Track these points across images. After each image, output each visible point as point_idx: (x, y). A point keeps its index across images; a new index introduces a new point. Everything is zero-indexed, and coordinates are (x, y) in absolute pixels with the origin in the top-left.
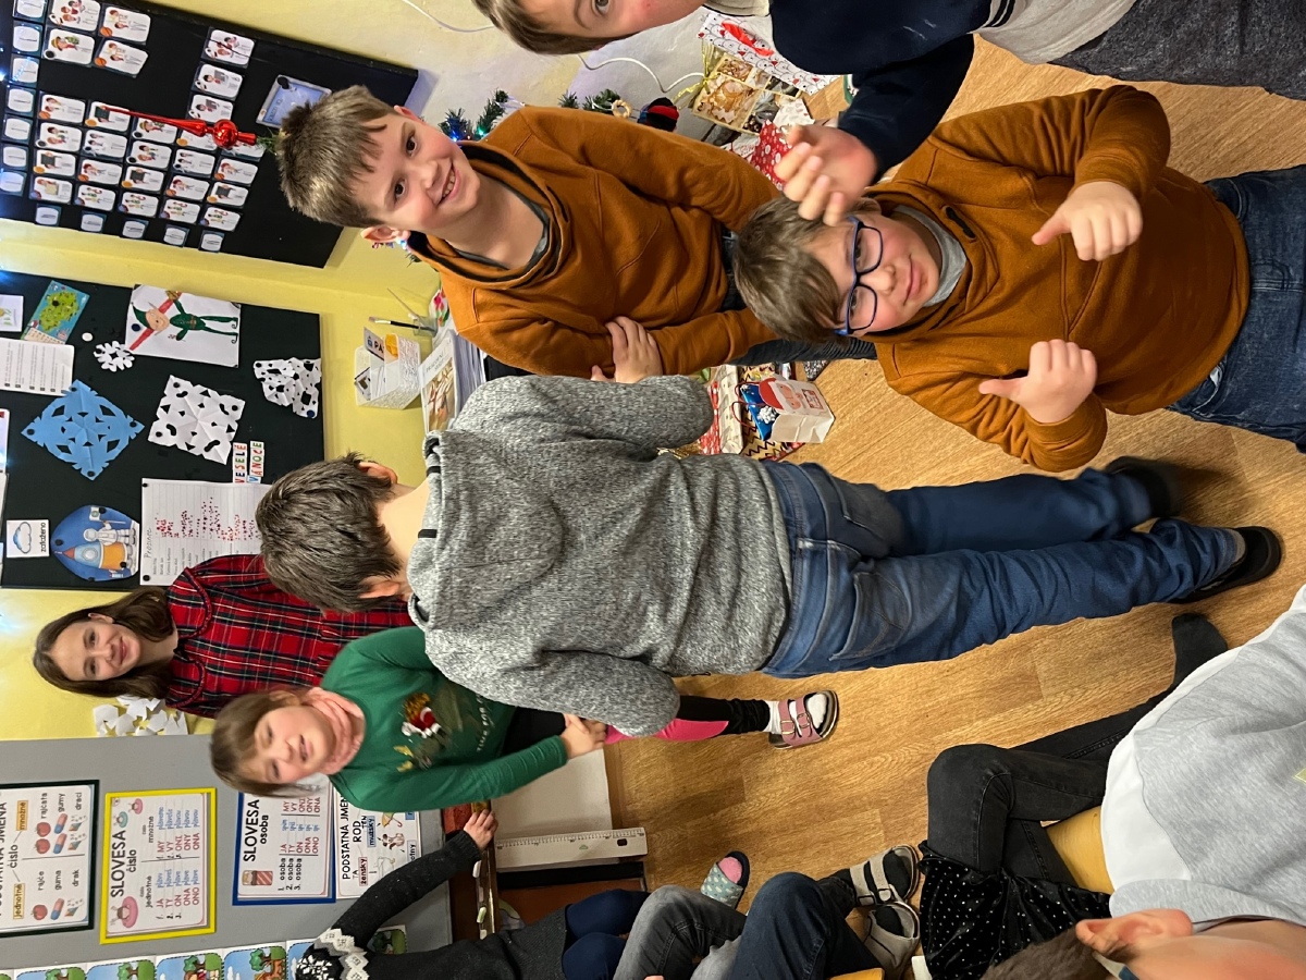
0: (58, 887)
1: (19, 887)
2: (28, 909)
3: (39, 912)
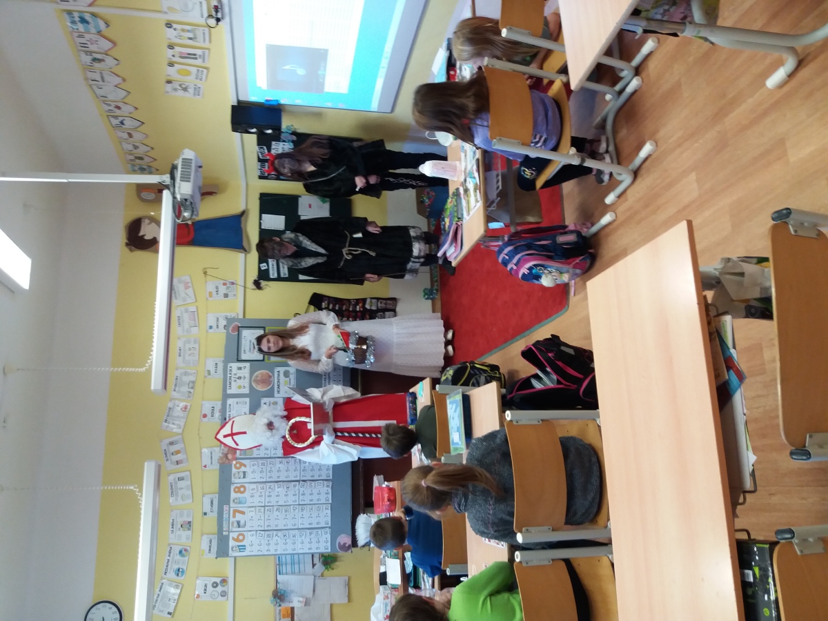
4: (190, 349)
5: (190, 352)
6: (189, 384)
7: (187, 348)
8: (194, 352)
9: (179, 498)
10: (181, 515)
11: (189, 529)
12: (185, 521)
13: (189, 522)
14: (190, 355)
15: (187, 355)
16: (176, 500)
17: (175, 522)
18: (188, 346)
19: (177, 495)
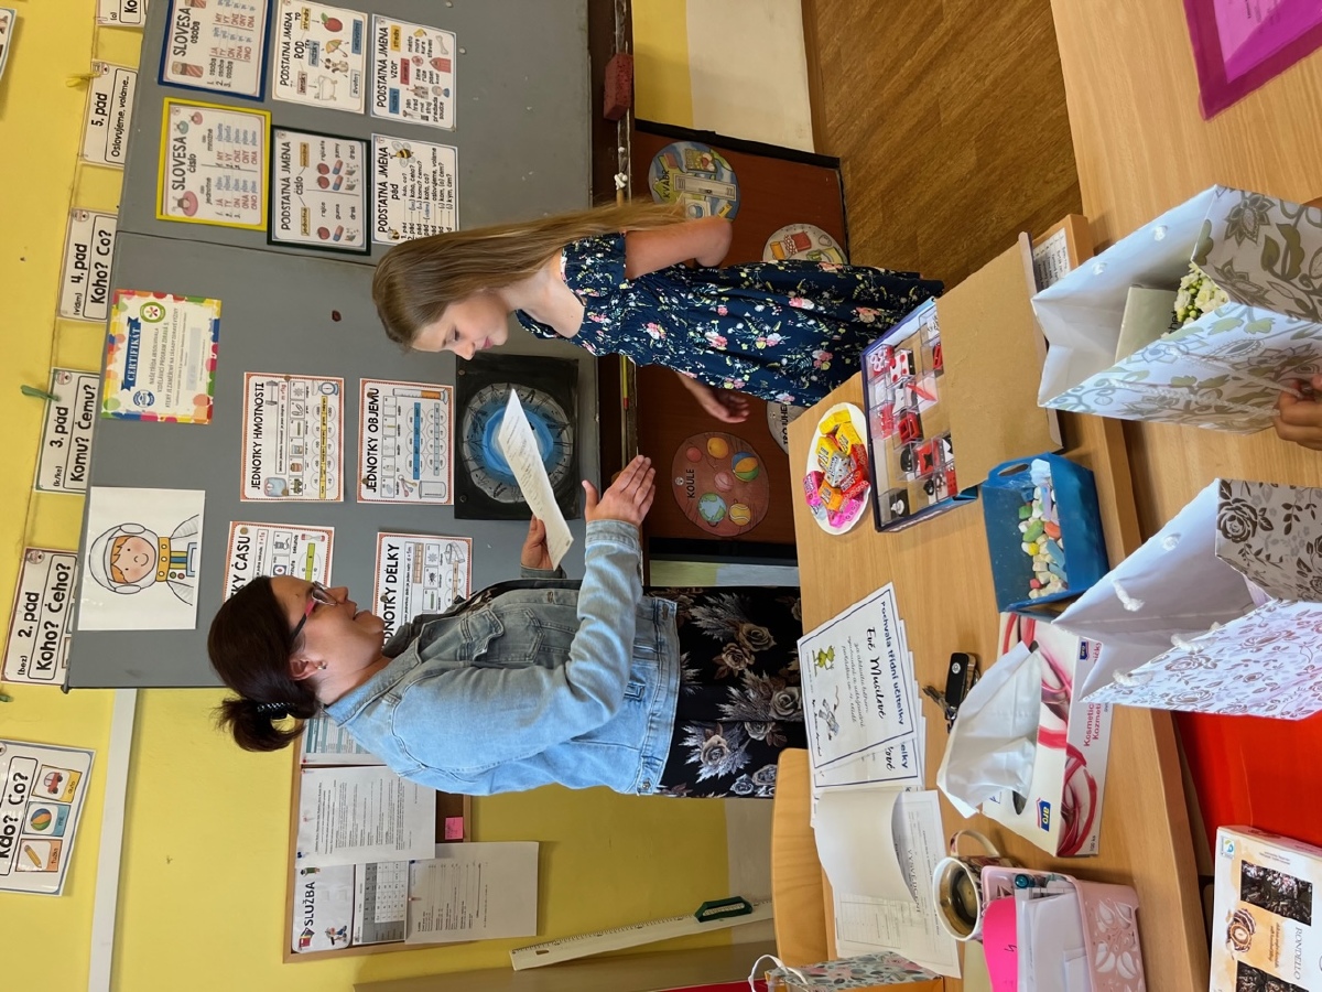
0: (338, 217)
1: (305, 210)
2: (313, 230)
3: (323, 232)
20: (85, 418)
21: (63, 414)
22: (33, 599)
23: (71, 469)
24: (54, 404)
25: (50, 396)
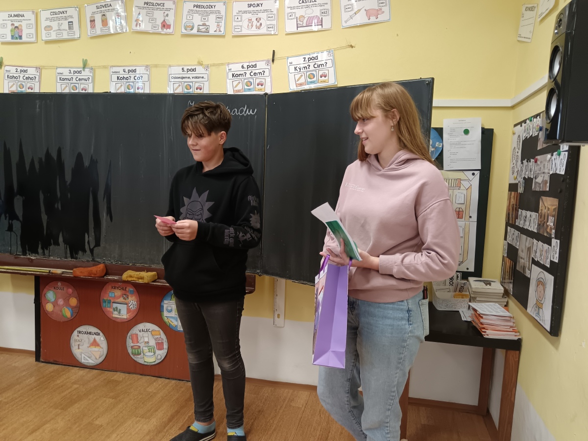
4: (258, 20)
5: (254, 20)
6: (204, 25)
7: (260, 15)
8: (254, 27)
9: (48, 23)
10: (29, 26)
11: (13, 37)
12: (22, 31)
13: (20, 37)
14: (250, 20)
15: (249, 16)
16: (47, 19)
17: (20, 18)
18: (263, 16)
19: (52, 20)
20: (80, 79)
21: (80, 72)
22: (26, 71)
23: (63, 77)
24: (82, 69)
25: (84, 67)
